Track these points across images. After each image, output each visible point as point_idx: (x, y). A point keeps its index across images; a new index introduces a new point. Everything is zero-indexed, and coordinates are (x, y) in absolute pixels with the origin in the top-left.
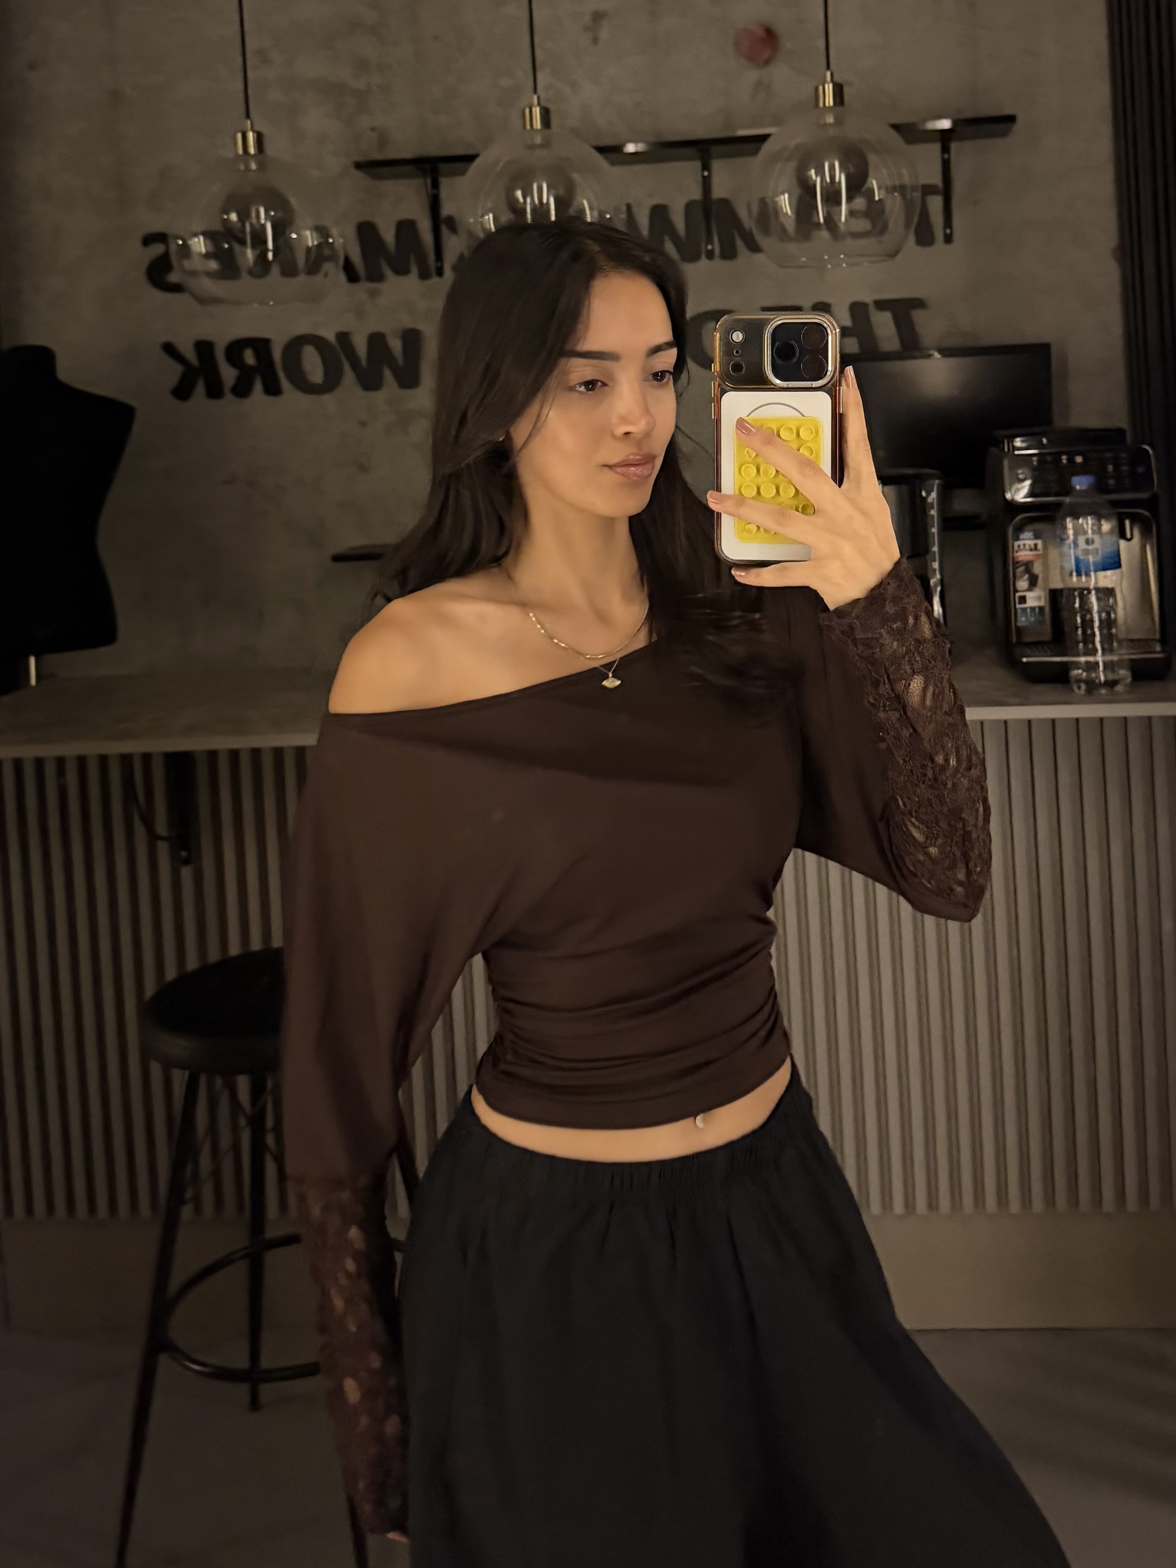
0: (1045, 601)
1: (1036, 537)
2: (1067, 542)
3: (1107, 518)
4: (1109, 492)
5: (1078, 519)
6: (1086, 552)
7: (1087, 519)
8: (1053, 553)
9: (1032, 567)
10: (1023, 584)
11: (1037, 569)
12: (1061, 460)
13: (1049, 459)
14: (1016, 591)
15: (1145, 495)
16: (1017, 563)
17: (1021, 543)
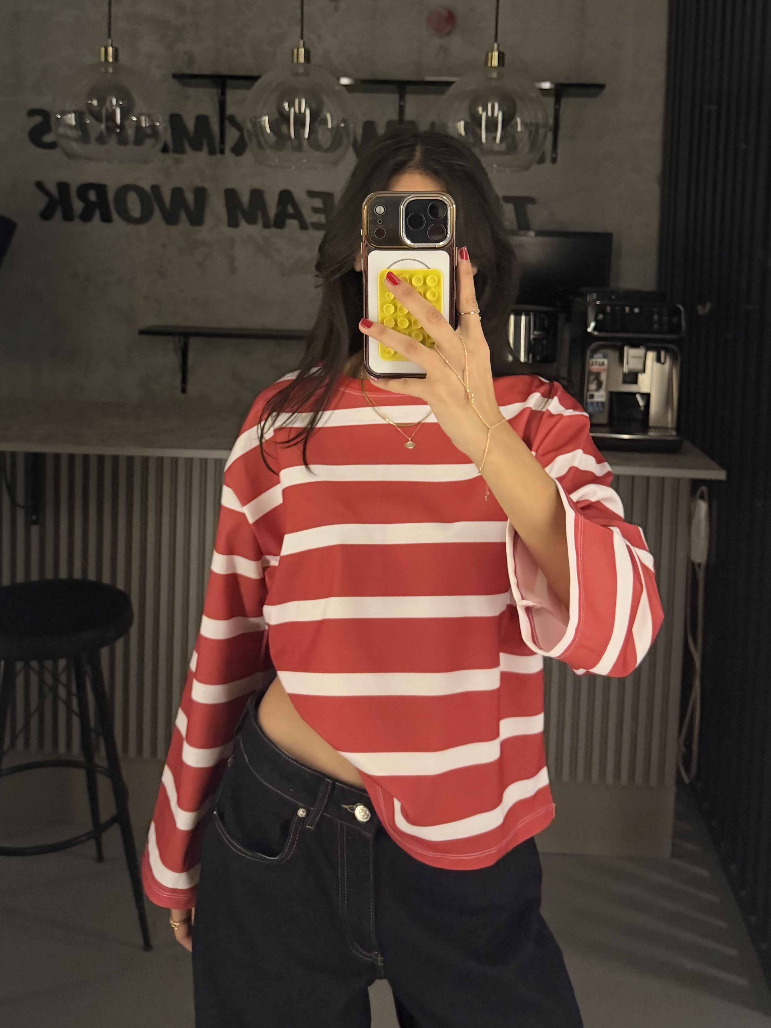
0: (606, 398)
4: (654, 332)
9: (600, 376)
10: (593, 386)
11: (603, 377)
12: (625, 310)
13: (618, 308)
14: (588, 390)
15: (674, 337)
16: (591, 373)
17: (594, 360)
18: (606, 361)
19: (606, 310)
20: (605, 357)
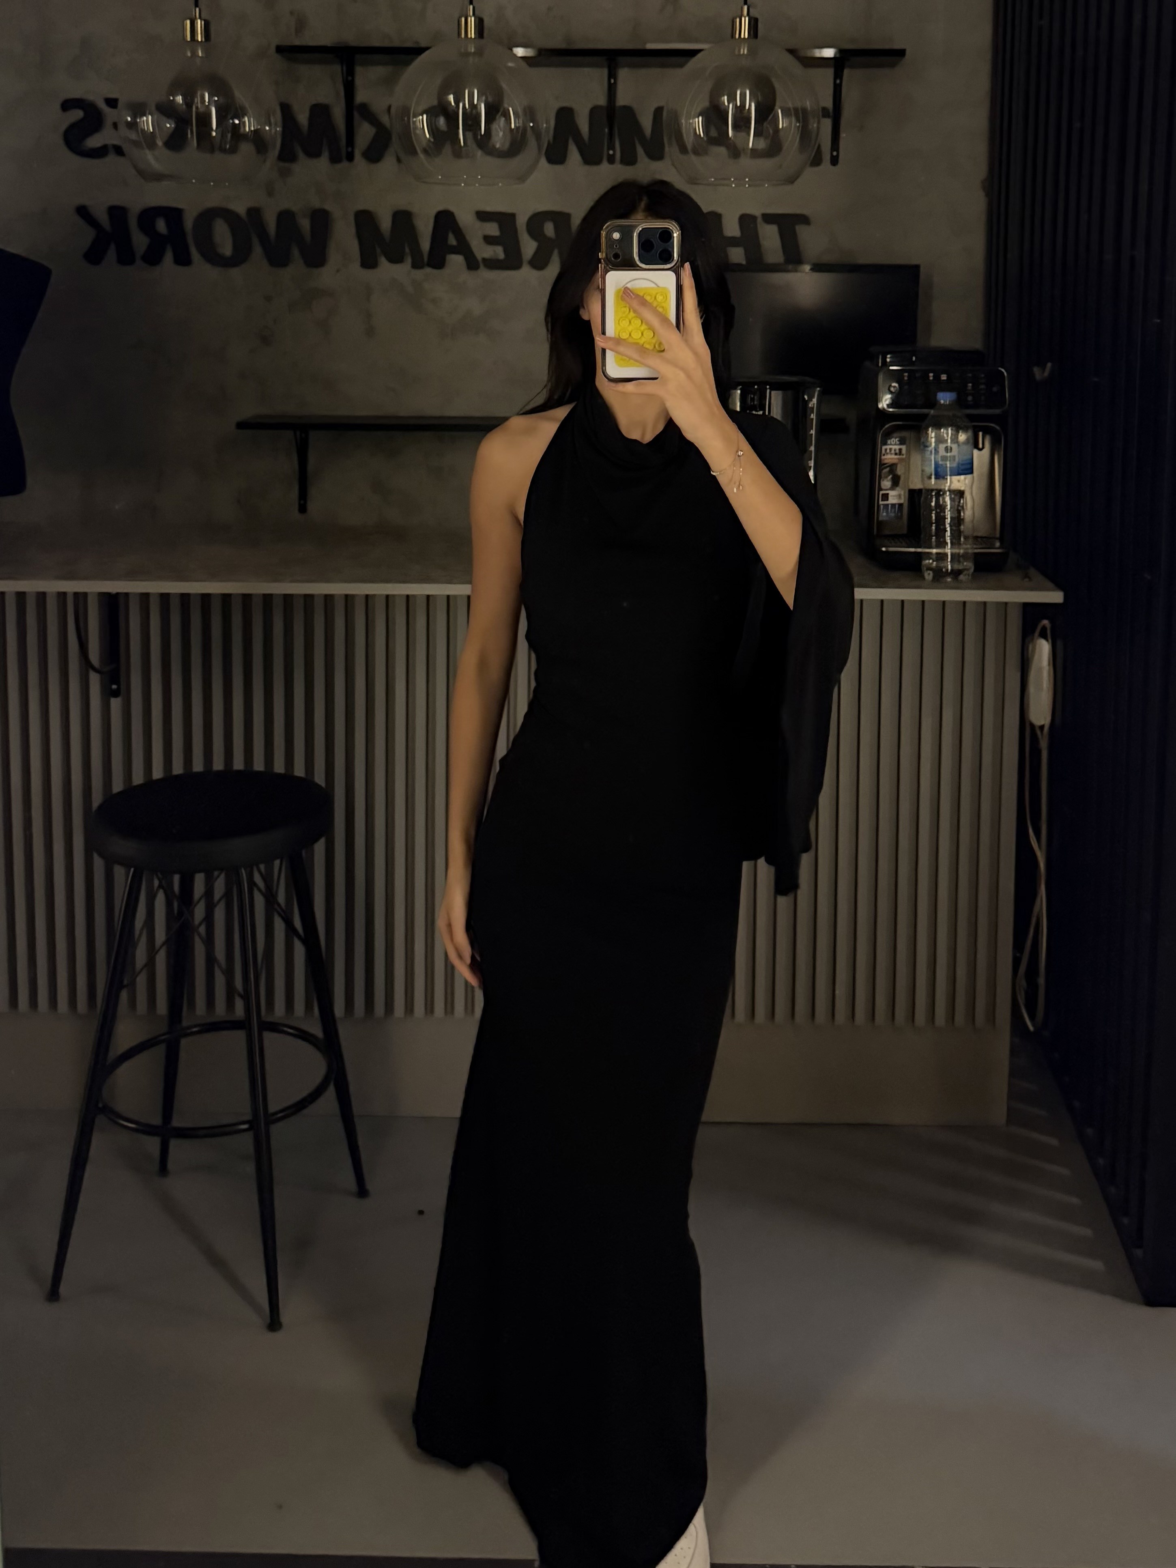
0: (905, 501)
1: (901, 444)
2: (930, 449)
3: (965, 429)
4: (968, 407)
5: (941, 429)
6: (944, 458)
7: (948, 430)
8: (916, 458)
9: (896, 470)
10: (886, 483)
11: (900, 471)
12: (928, 377)
13: (918, 375)
14: (880, 489)
15: (997, 411)
16: (883, 465)
17: (888, 447)
18: (904, 447)
19: (904, 377)
20: (902, 442)
